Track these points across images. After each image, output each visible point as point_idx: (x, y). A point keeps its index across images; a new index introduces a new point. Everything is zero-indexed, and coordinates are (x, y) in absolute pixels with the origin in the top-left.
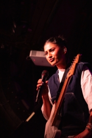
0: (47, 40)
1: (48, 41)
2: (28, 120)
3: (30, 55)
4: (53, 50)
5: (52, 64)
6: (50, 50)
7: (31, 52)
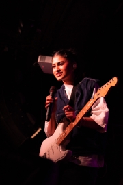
0: (57, 51)
1: (57, 53)
2: (33, 137)
3: (39, 61)
4: (62, 64)
5: (58, 79)
6: (59, 64)
7: (40, 57)
